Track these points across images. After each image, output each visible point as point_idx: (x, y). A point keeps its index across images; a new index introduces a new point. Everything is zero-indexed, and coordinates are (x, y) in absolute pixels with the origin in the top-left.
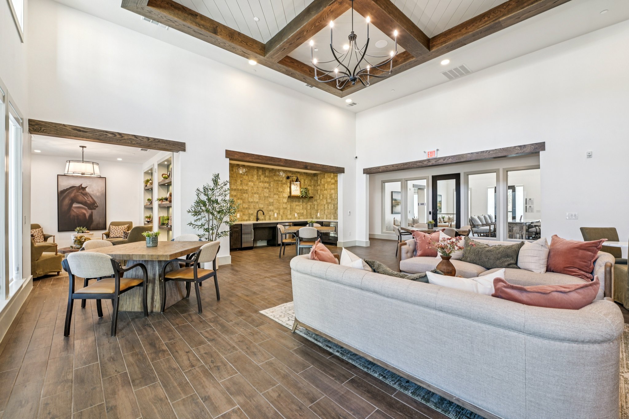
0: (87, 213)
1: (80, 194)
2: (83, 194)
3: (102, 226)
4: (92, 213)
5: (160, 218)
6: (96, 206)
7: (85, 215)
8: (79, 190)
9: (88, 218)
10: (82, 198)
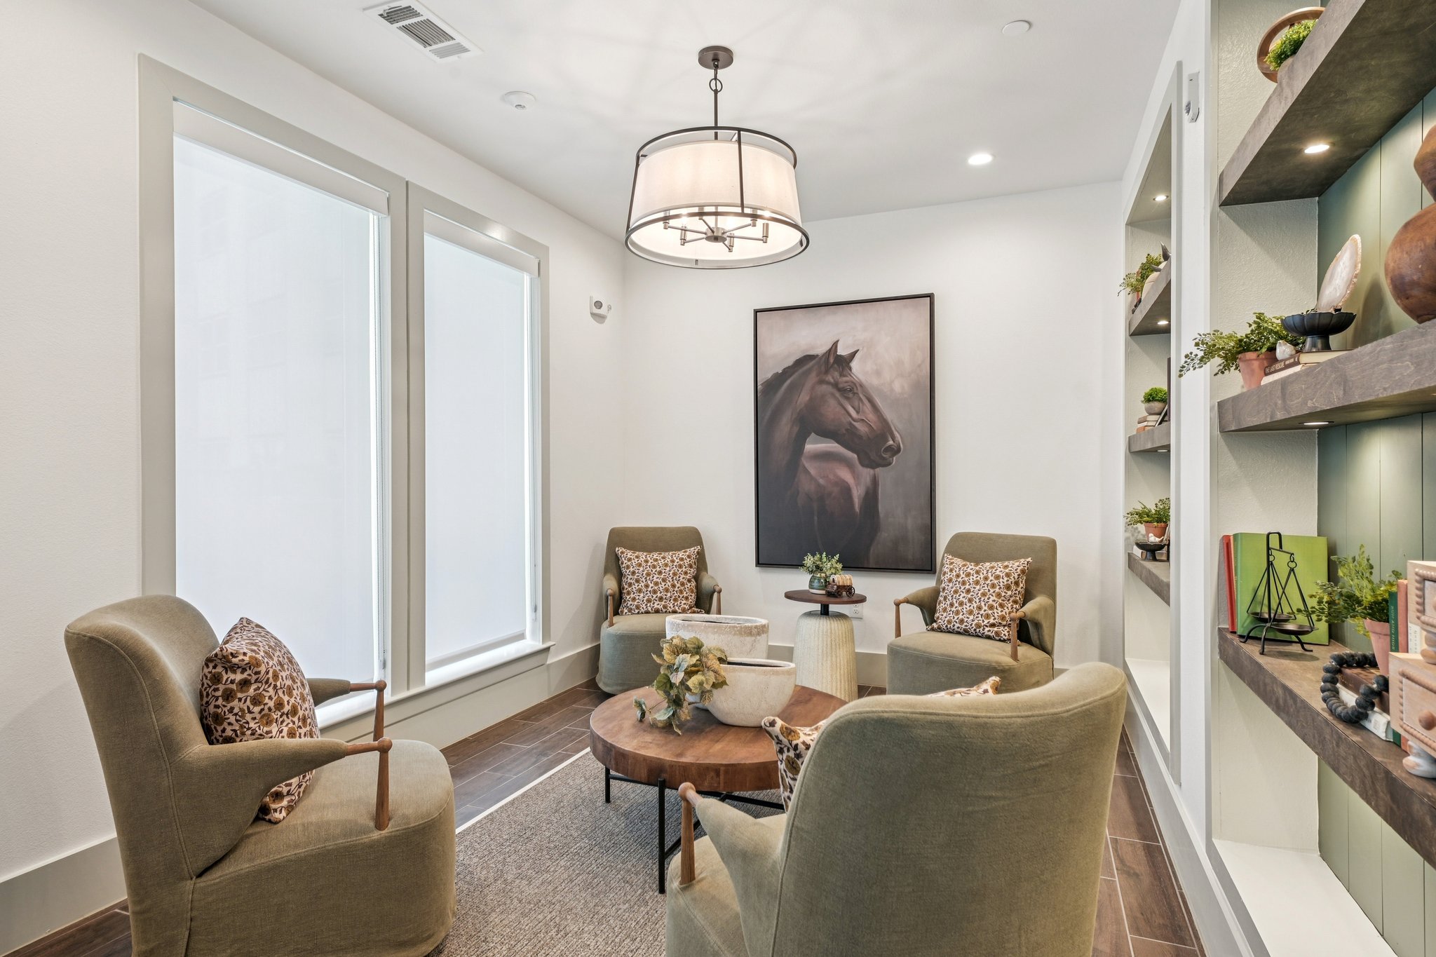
0: (855, 480)
1: (829, 389)
2: (842, 391)
3: (912, 552)
4: (875, 481)
5: (1228, 547)
6: (889, 448)
7: (847, 490)
8: (827, 372)
9: (861, 509)
10: (838, 409)
